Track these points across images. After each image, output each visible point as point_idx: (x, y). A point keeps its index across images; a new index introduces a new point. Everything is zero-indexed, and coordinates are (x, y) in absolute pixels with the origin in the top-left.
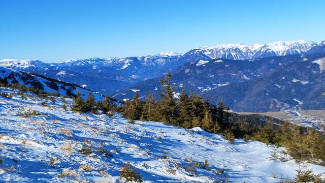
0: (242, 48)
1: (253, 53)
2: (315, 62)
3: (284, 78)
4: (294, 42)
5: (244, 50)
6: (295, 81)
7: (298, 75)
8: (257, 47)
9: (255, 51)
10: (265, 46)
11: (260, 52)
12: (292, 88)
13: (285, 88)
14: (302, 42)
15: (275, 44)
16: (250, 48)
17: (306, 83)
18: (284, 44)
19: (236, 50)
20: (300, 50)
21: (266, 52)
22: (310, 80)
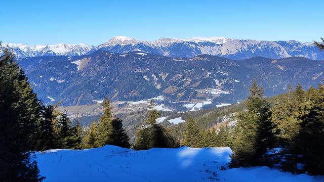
0: (23, 48)
1: (34, 54)
2: (74, 62)
3: (41, 77)
4: (74, 45)
5: (25, 50)
6: (52, 79)
7: (56, 74)
8: (39, 48)
9: (37, 52)
10: (46, 48)
11: (41, 52)
12: (48, 86)
13: (41, 86)
14: (83, 45)
15: (56, 46)
16: (31, 48)
17: (62, 81)
18: (65, 46)
19: (17, 49)
20: (81, 53)
21: (47, 53)
22: (66, 79)
